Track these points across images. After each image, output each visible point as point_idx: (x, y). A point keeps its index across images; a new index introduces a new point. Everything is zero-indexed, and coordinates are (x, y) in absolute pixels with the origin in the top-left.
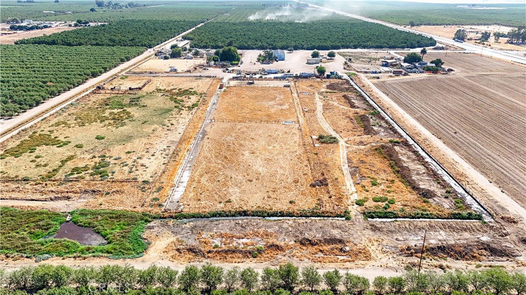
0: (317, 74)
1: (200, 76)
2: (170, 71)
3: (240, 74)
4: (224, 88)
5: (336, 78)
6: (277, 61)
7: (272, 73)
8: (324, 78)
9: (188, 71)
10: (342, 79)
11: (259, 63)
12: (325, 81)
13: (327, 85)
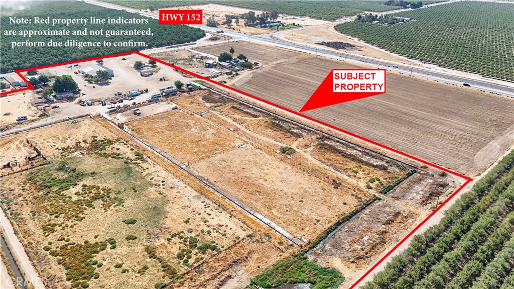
0: (176, 88)
5: (198, 89)
6: (111, 79)
7: (134, 96)
8: (189, 92)
10: (204, 90)
12: (193, 94)
13: (203, 99)
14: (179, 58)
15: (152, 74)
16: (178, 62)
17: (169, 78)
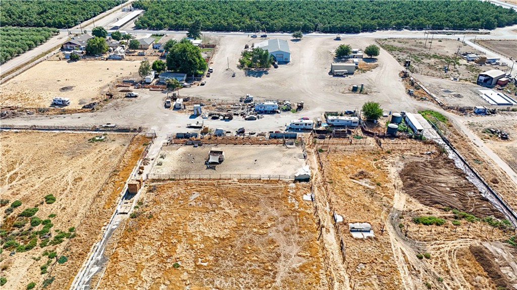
0: (363, 117)
1: (107, 128)
2: (54, 104)
3: (198, 115)
4: (141, 193)
5: (411, 137)
6: (276, 67)
7: (266, 112)
8: (383, 137)
9: (90, 106)
10: (426, 143)
11: (242, 71)
12: (387, 148)
13: (403, 175)
14: (432, 54)
15: (352, 74)
16: (426, 61)
17: (374, 89)
